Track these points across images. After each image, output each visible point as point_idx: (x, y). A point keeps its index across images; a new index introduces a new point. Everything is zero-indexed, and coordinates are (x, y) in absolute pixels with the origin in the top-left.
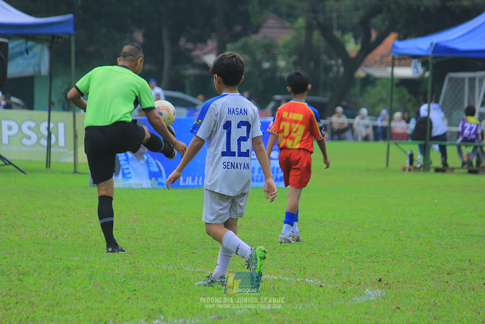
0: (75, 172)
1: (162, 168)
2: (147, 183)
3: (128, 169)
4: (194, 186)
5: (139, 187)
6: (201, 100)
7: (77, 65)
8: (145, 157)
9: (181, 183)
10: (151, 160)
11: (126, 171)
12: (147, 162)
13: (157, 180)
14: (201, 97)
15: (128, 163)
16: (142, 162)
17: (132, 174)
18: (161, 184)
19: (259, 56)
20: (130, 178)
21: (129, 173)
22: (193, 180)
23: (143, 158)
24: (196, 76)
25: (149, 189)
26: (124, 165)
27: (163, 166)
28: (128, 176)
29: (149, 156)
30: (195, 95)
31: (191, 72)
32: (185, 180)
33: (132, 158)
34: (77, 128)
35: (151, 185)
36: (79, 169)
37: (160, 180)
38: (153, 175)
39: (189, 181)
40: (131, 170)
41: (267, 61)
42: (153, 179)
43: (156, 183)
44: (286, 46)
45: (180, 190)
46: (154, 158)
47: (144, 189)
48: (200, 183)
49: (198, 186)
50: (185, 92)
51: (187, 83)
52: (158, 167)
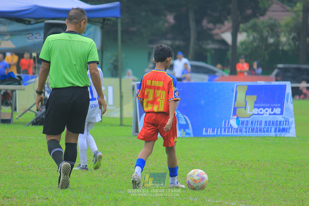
0: (121, 125)
1: (189, 122)
4: (214, 136)
7: (122, 41)
9: (204, 133)
13: (185, 131)
14: (219, 66)
18: (187, 134)
19: (265, 33)
22: (213, 131)
24: (215, 49)
29: (179, 112)
30: (215, 65)
31: (211, 46)
32: (207, 131)
34: (123, 90)
35: (181, 135)
36: (125, 123)
37: (187, 130)
41: (271, 37)
42: (182, 130)
43: (185, 133)
44: (287, 25)
45: (203, 139)
46: (182, 114)
48: (219, 133)
49: (217, 135)
50: (206, 63)
51: (209, 55)
52: (186, 120)
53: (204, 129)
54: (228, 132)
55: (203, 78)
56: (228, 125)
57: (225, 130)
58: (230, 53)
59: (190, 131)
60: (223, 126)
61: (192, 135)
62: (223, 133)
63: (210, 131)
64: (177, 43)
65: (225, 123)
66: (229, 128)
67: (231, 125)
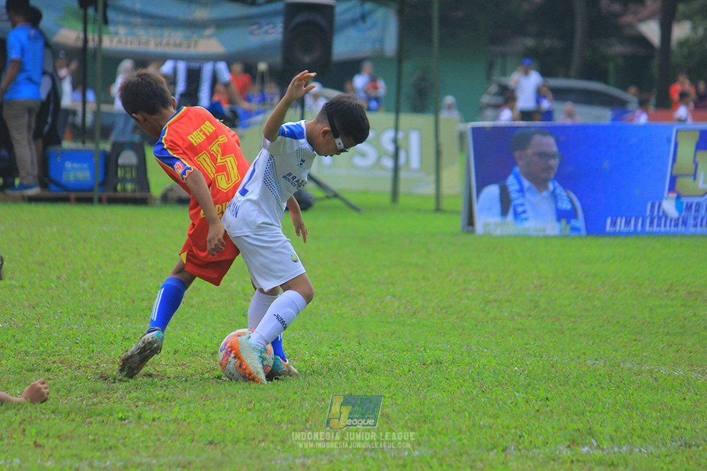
0: (438, 209)
1: (578, 204)
2: (552, 227)
3: (522, 205)
4: (628, 234)
5: (541, 234)
6: (634, 95)
8: (551, 186)
9: (608, 228)
10: (560, 190)
11: (520, 209)
12: (554, 196)
13: (568, 222)
14: (633, 90)
15: (523, 196)
16: (545, 194)
17: (530, 214)
18: (574, 229)
20: (526, 219)
21: (524, 212)
22: (628, 223)
23: (546, 188)
24: (625, 56)
25: (555, 237)
26: (517, 198)
27: (580, 199)
28: (523, 216)
29: (557, 184)
30: (624, 88)
31: (617, 49)
32: (614, 224)
33: (529, 188)
34: (442, 139)
35: (561, 231)
36: (446, 204)
37: (574, 222)
38: (562, 215)
39: (621, 224)
40: (527, 207)
42: (564, 221)
43: (568, 228)
45: (607, 241)
46: (565, 188)
47: (547, 237)
48: (639, 228)
49: (635, 233)
50: (606, 82)
51: (611, 67)
52: (571, 202)
53: (609, 221)
54: (659, 225)
55: (600, 116)
56: (658, 212)
57: (652, 223)
58: (655, 64)
59: (580, 222)
60: (648, 212)
61: (584, 232)
62: (647, 228)
63: (621, 223)
64: (547, 43)
65: (653, 206)
66: (660, 219)
67: (664, 212)
